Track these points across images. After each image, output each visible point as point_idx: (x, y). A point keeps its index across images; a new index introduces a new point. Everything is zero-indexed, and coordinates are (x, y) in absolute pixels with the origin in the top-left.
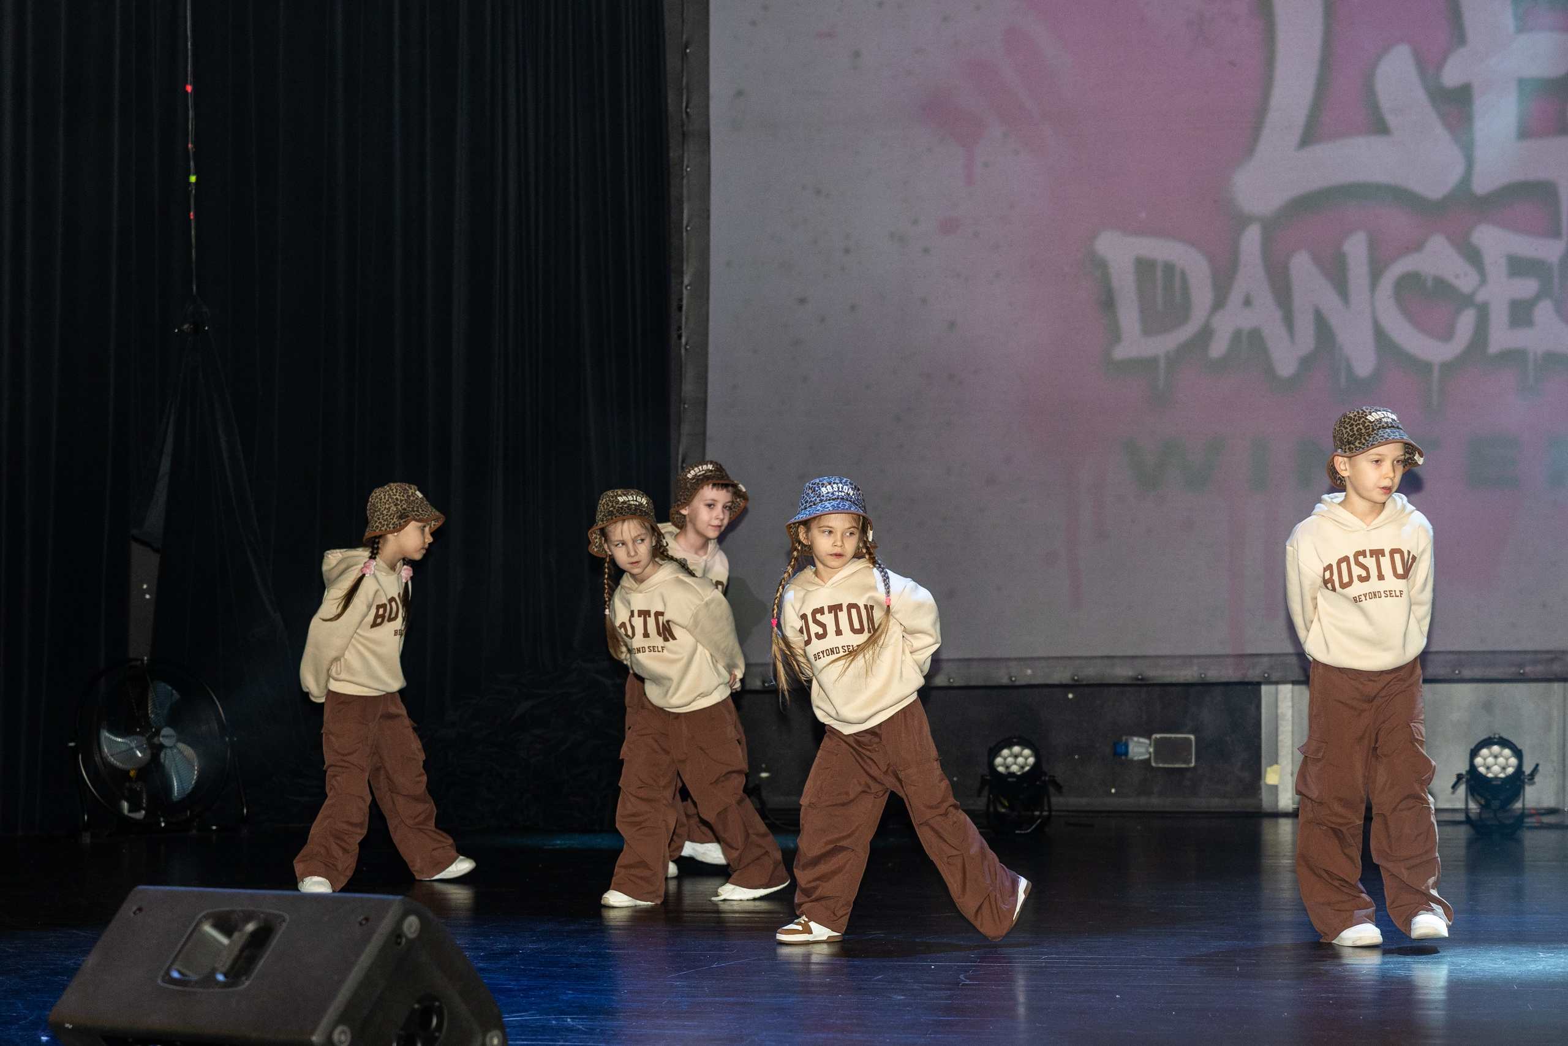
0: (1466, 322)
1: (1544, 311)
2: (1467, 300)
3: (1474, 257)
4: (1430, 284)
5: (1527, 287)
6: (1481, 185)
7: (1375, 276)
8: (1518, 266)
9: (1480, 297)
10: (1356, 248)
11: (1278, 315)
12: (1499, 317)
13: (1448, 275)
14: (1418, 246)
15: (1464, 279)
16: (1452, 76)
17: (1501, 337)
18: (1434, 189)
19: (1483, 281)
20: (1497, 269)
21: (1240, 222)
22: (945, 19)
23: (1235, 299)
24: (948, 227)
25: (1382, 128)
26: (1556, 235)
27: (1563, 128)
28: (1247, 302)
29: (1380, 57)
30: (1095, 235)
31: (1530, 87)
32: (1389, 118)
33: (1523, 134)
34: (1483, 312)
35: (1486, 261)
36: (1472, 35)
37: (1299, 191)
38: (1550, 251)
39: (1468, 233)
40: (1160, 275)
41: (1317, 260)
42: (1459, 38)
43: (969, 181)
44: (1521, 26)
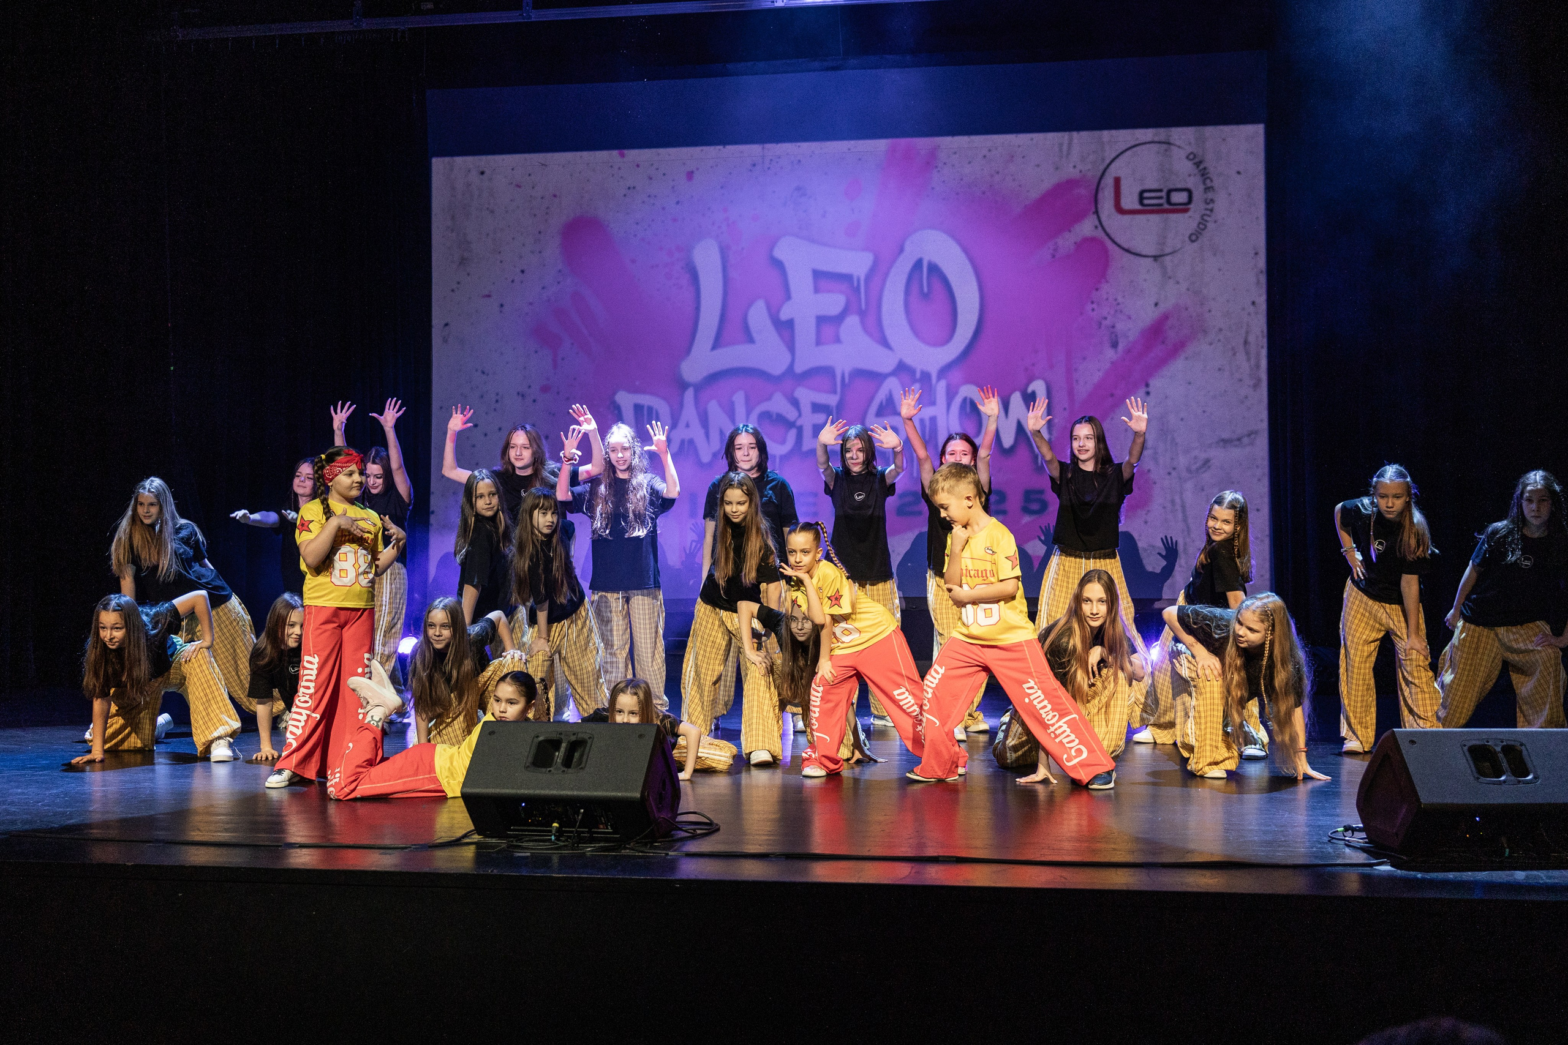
2: (790, 425)
3: (795, 403)
4: (774, 416)
6: (799, 368)
7: (748, 413)
8: (817, 408)
9: (799, 423)
10: (739, 399)
11: (702, 432)
12: (808, 432)
13: (784, 414)
14: (769, 398)
15: (791, 414)
16: (784, 315)
18: (777, 369)
19: (800, 415)
20: (806, 408)
21: (683, 386)
22: (543, 288)
23: (681, 424)
24: (545, 389)
25: (751, 340)
26: (835, 392)
27: (837, 340)
28: (687, 426)
29: (749, 306)
30: (614, 394)
31: (822, 320)
32: (755, 335)
33: (818, 343)
34: (800, 429)
35: (802, 405)
36: (794, 294)
37: (712, 371)
38: (832, 400)
39: (793, 391)
40: (645, 412)
41: (720, 405)
42: (788, 296)
43: (555, 366)
44: (817, 290)
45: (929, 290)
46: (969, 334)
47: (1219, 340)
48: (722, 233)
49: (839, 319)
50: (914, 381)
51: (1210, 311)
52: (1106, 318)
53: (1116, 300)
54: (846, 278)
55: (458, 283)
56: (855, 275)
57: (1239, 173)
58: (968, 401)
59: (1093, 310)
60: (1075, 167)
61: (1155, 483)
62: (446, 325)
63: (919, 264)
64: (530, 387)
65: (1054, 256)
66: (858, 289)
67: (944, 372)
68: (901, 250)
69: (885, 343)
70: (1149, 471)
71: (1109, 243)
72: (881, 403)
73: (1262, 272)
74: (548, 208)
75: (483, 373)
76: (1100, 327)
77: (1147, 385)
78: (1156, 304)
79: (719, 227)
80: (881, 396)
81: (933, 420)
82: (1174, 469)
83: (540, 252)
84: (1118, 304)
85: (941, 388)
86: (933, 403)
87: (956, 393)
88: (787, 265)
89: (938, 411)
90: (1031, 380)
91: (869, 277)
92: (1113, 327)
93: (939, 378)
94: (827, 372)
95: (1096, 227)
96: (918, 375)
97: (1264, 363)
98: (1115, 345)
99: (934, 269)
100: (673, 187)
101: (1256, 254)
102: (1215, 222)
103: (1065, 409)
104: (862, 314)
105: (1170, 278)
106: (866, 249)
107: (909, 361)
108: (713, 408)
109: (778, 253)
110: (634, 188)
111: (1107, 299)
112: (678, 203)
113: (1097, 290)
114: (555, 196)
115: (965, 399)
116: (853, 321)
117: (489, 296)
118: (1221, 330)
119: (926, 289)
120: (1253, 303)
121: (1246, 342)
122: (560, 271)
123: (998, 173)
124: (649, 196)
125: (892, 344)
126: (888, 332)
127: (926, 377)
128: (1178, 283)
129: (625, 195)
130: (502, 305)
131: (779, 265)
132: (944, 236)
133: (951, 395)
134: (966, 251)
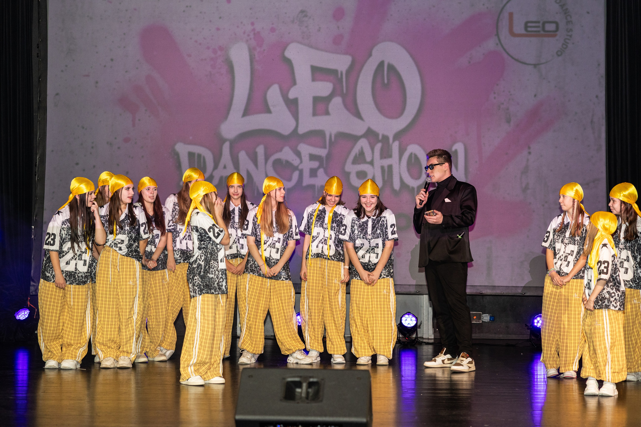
0: (296, 175)
1: (321, 172)
2: (296, 168)
3: (298, 154)
4: (284, 163)
5: (315, 164)
6: (302, 130)
7: (266, 159)
8: (313, 157)
9: (300, 167)
10: (260, 150)
12: (306, 173)
13: (290, 160)
14: (281, 150)
15: (295, 161)
16: (292, 95)
17: (307, 181)
18: (286, 130)
19: (301, 162)
20: (306, 158)
21: (223, 141)
22: (126, 72)
23: (221, 165)
24: (126, 140)
25: (268, 111)
26: (325, 147)
27: (327, 113)
28: (225, 167)
29: (268, 88)
30: (175, 144)
31: (317, 100)
32: (271, 108)
33: (315, 114)
34: (301, 172)
35: (303, 155)
36: (298, 80)
37: (242, 131)
38: (323, 152)
39: (297, 146)
40: (196, 157)
41: (248, 154)
42: (294, 83)
43: (134, 125)
44: (314, 80)
45: (388, 82)
46: (414, 111)
47: (575, 120)
48: (251, 39)
49: (328, 99)
50: (378, 141)
51: (569, 101)
52: (503, 104)
53: (509, 92)
54: (334, 72)
55: (66, 66)
56: (339, 70)
57: (588, 13)
58: (413, 156)
59: (495, 98)
60: (484, 5)
61: (534, 211)
62: (57, 94)
63: (382, 64)
64: (116, 138)
65: (470, 62)
66: (341, 80)
67: (397, 136)
68: (370, 55)
69: (358, 115)
70: (530, 203)
71: (505, 55)
72: (356, 154)
73: (602, 77)
74: (130, 18)
75: (83, 128)
76: (499, 109)
77: (529, 148)
78: (535, 96)
79: (248, 35)
80: (356, 151)
81: (390, 167)
82: (546, 202)
83: (124, 47)
84: (511, 95)
85: (395, 146)
86: (390, 156)
87: (406, 149)
88: (294, 62)
89: (394, 161)
90: (454, 142)
91: (349, 71)
92: (508, 109)
93: (394, 141)
94: (319, 134)
95: (497, 44)
96: (380, 137)
97: (603, 135)
98: (508, 121)
99: (391, 68)
100: (217, 7)
101: (599, 65)
102: (573, 44)
103: (476, 162)
104: (344, 97)
105: (544, 79)
106: (346, 53)
107: (374, 128)
108: (243, 156)
109: (288, 54)
110: (190, 7)
111: (504, 91)
112: (220, 18)
113: (497, 85)
114: (135, 9)
115: (411, 155)
116: (337, 101)
117: (88, 76)
118: (576, 113)
119: (386, 81)
120: (597, 97)
121: (592, 122)
122: (138, 61)
123: (434, 6)
124: (201, 13)
125: (363, 116)
126: (361, 108)
127: (385, 138)
128: (549, 82)
129: (184, 11)
130: (97, 83)
131: (288, 62)
132: (399, 47)
133: (402, 152)
134: (412, 56)
